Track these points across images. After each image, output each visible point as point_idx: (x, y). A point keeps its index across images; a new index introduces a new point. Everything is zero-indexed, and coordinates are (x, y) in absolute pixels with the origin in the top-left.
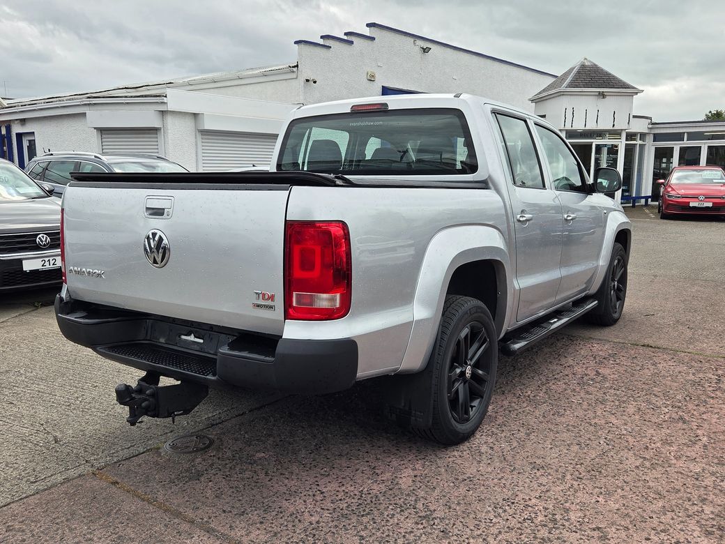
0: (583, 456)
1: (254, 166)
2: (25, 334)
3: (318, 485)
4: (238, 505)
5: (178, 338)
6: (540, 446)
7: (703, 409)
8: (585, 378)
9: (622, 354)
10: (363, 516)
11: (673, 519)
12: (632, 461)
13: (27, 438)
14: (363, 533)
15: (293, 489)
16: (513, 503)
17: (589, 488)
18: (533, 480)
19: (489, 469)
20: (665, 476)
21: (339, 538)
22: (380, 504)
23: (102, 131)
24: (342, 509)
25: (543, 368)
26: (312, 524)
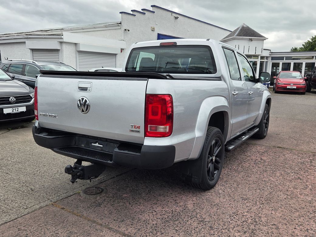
0: (262, 194)
1: (103, 67)
2: (7, 142)
3: (153, 208)
4: (120, 217)
5: (90, 145)
6: (244, 190)
7: (307, 174)
8: (257, 161)
9: (270, 151)
10: (175, 221)
11: (304, 220)
12: (283, 196)
13: (19, 189)
14: (176, 228)
15: (143, 210)
16: (237, 214)
17: (267, 208)
18: (244, 205)
19: (224, 200)
20: (297, 202)
21: (167, 231)
22: (181, 216)
23: (33, 50)
24: (165, 218)
25: (238, 157)
26: (154, 225)
